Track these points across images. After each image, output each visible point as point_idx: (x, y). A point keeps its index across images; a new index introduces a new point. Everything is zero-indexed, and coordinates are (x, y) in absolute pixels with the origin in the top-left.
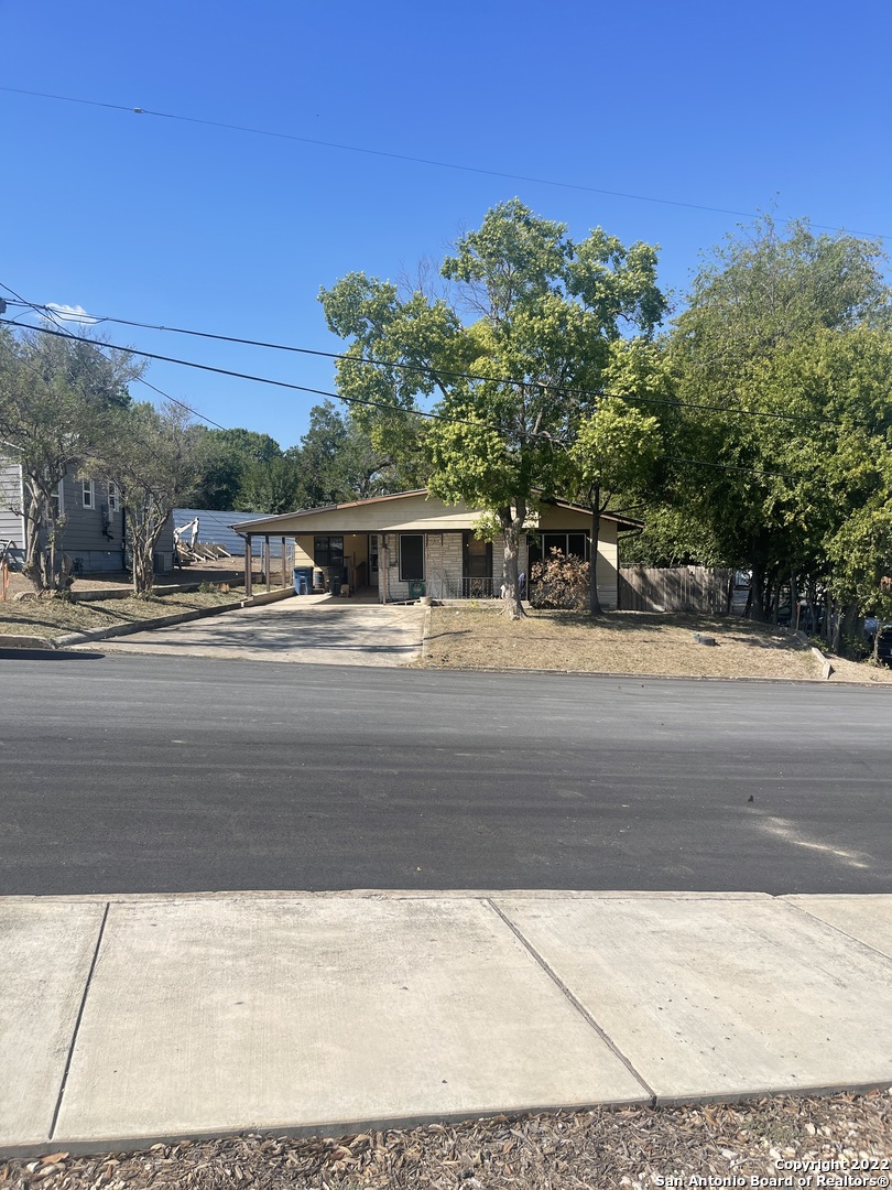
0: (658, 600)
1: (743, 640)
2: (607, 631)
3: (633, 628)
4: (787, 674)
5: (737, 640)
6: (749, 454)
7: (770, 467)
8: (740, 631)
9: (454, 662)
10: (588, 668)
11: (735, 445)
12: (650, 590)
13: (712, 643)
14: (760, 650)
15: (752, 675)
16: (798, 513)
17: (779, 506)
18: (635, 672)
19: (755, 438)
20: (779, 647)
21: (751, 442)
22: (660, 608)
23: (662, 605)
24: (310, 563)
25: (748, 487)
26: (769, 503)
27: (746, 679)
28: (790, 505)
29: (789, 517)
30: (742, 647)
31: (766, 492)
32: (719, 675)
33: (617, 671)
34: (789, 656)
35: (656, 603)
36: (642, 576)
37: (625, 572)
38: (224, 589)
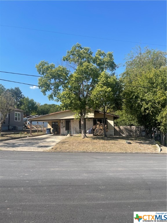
0: (123, 133)
1: (138, 142)
2: (104, 141)
3: (111, 140)
4: (149, 151)
5: (136, 142)
6: (137, 97)
7: (142, 100)
8: (138, 140)
9: (58, 149)
10: (95, 150)
11: (134, 96)
12: (121, 131)
13: (130, 143)
14: (142, 145)
15: (139, 151)
16: (149, 111)
17: (145, 109)
18: (107, 151)
19: (138, 94)
20: (147, 144)
21: (137, 94)
22: (123, 135)
23: (124, 134)
24: (51, 127)
25: (137, 105)
26: (143, 109)
27: (137, 153)
28: (147, 109)
29: (147, 112)
30: (138, 144)
31: (142, 106)
32: (130, 151)
33: (102, 151)
34: (150, 146)
35: (123, 134)
36: (119, 128)
37: (116, 127)
38: (25, 133)
